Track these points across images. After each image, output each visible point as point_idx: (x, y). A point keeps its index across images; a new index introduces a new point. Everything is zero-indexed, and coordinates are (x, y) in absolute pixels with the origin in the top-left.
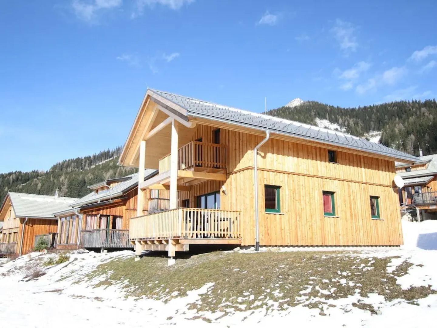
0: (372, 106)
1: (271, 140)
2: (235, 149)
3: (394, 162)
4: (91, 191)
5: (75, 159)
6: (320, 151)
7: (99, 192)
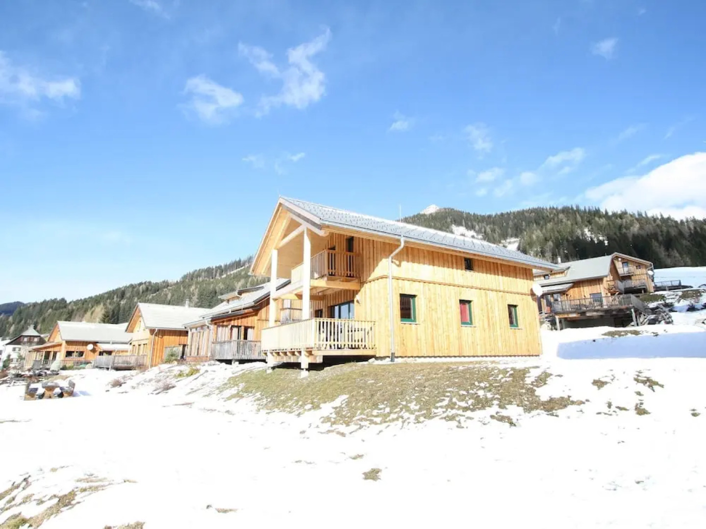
0: (509, 212)
1: (406, 248)
3: (532, 270)
4: (222, 301)
5: (205, 268)
6: (456, 260)
7: (230, 302)
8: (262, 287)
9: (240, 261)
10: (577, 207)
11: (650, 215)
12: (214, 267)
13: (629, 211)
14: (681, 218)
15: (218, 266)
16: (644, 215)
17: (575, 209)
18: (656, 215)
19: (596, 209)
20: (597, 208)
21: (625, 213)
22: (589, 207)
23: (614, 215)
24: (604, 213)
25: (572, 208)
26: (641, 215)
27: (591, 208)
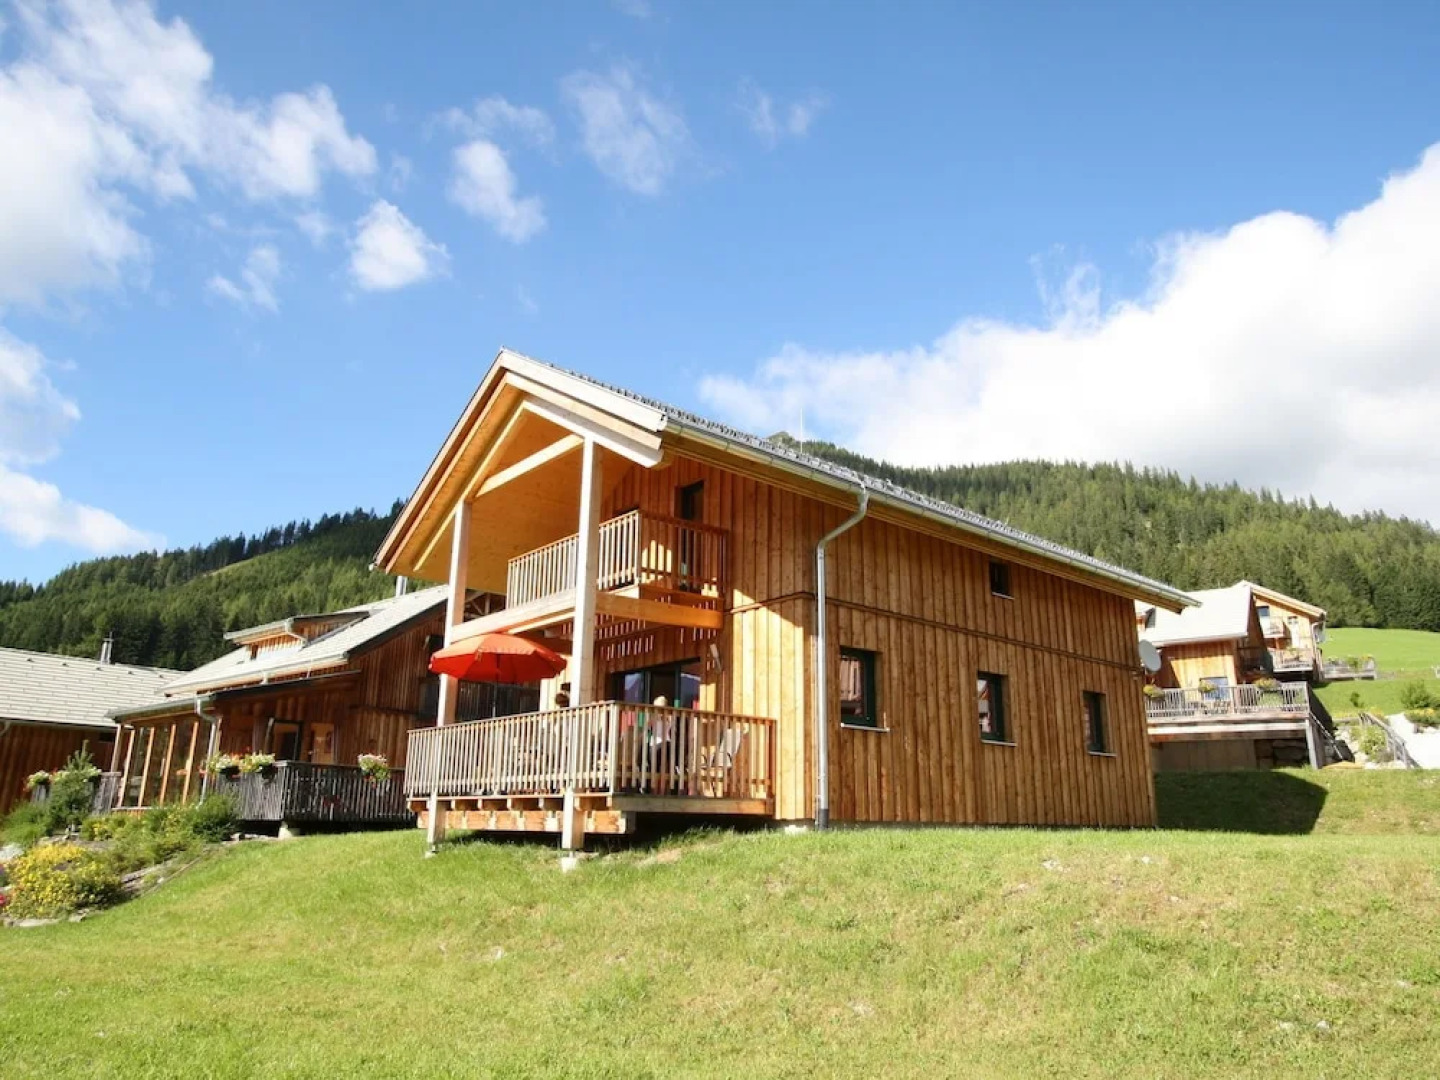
0: (969, 466)
1: (869, 521)
2: (755, 541)
3: (1132, 602)
5: (133, 556)
7: (262, 652)
8: (365, 615)
9: (241, 541)
10: (1129, 468)
11: (1288, 500)
12: (160, 555)
13: (1245, 488)
14: (1356, 513)
15: (172, 550)
16: (1275, 499)
17: (1123, 471)
18: (1302, 500)
19: (1169, 474)
20: (1173, 473)
21: (1234, 489)
22: (1155, 469)
23: (1211, 492)
24: (1188, 485)
25: (1118, 470)
26: (1270, 498)
27: (1159, 471)
